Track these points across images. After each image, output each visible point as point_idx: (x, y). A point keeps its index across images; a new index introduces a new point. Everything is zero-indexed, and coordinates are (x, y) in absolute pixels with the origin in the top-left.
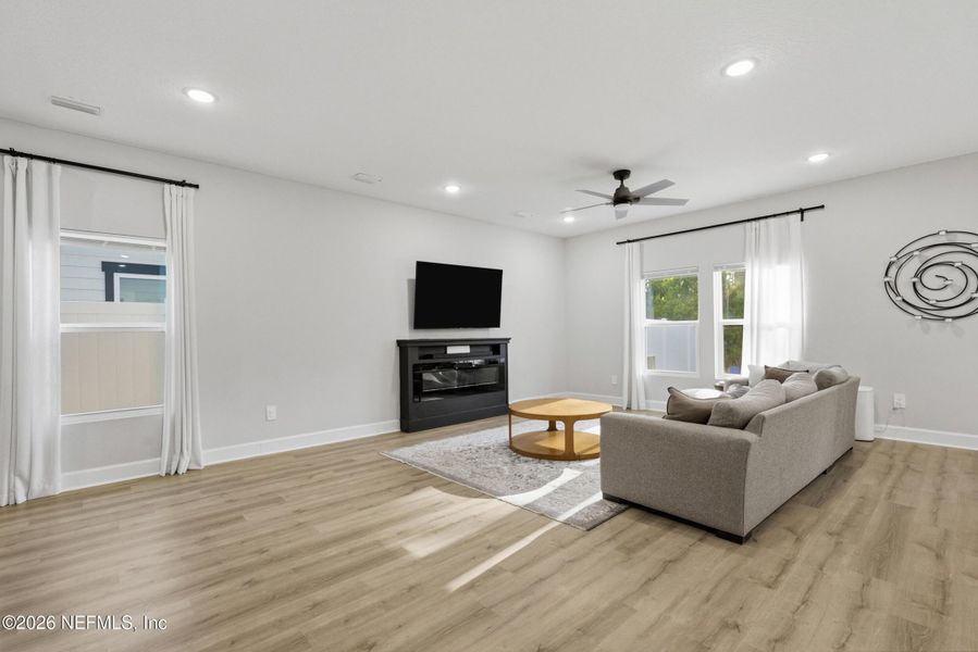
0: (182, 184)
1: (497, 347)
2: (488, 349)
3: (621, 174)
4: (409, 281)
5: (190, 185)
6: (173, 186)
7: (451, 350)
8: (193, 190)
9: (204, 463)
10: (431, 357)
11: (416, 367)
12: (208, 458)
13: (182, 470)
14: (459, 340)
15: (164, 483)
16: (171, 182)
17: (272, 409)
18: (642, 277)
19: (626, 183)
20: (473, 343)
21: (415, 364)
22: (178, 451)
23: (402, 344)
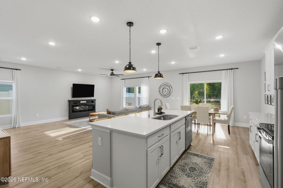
0: (17, 69)
1: (93, 101)
2: (91, 102)
3: (112, 70)
4: (71, 88)
5: (19, 70)
6: (15, 70)
7: (81, 102)
8: (19, 71)
9: (21, 126)
10: (76, 104)
11: (72, 106)
12: (22, 125)
13: (16, 127)
14: (83, 100)
15: (12, 129)
16: (14, 69)
17: (37, 115)
18: (125, 87)
19: (113, 72)
20: (87, 101)
21: (72, 105)
22: (15, 123)
23: (69, 101)
